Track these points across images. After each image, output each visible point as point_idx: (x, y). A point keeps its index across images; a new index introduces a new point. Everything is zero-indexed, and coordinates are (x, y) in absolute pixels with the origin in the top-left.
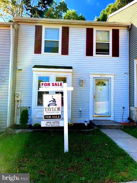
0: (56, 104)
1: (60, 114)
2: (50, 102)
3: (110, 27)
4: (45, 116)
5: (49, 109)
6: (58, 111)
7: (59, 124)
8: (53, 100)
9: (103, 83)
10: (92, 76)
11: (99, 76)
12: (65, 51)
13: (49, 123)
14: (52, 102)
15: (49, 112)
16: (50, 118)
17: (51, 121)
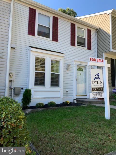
0: (100, 78)
1: (102, 87)
2: (95, 76)
3: (85, 27)
4: (92, 88)
5: (95, 81)
6: (101, 84)
7: (102, 96)
8: (97, 74)
9: (81, 69)
10: (75, 63)
11: (79, 63)
12: (55, 38)
13: (95, 95)
14: (96, 76)
15: (95, 84)
16: (96, 91)
17: (97, 93)
